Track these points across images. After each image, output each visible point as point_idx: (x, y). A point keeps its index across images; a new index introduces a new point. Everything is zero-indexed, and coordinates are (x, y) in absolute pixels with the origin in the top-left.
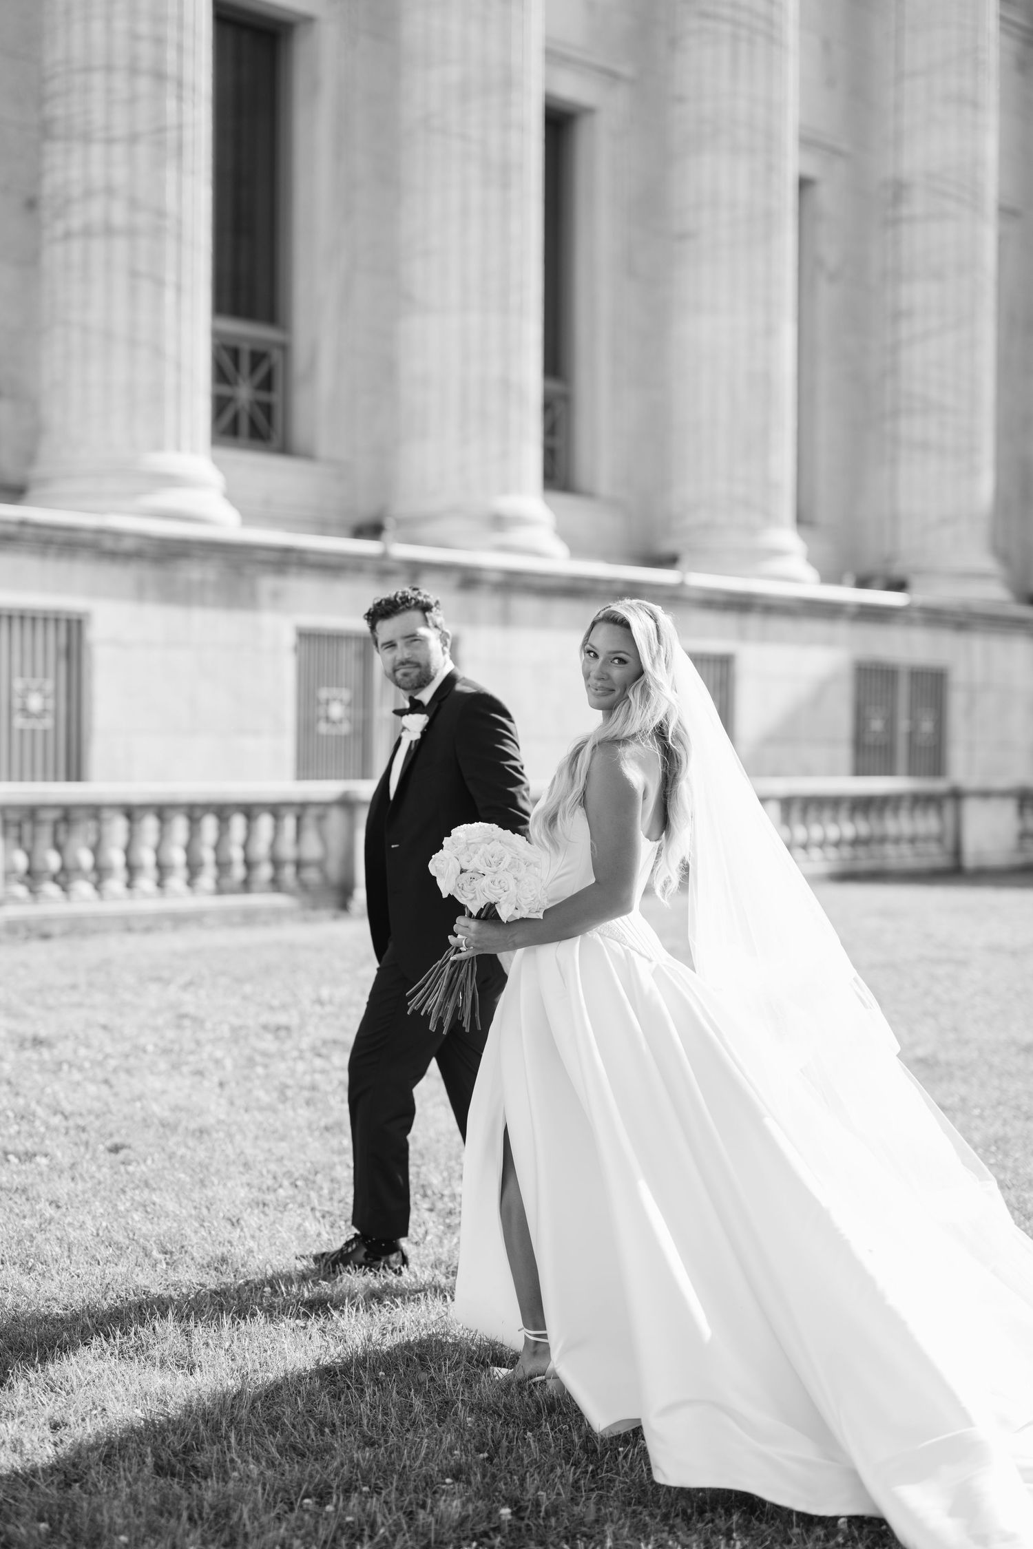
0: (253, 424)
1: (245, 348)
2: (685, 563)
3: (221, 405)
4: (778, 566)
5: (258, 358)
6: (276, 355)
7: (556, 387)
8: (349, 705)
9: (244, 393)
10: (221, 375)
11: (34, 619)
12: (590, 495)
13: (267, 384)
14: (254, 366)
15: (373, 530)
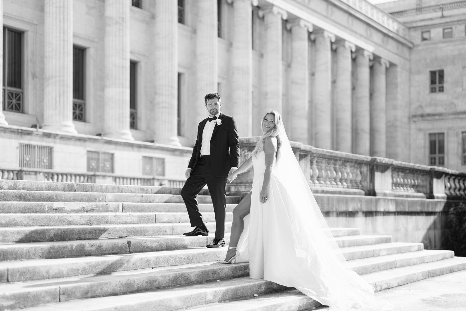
0: (79, 117)
1: (78, 104)
2: (155, 142)
3: (74, 113)
4: (174, 143)
5: (80, 106)
6: (83, 105)
7: (133, 111)
8: (96, 163)
9: (78, 112)
10: (74, 109)
11: (45, 148)
12: (140, 130)
13: (82, 110)
14: (79, 107)
15: (100, 135)
